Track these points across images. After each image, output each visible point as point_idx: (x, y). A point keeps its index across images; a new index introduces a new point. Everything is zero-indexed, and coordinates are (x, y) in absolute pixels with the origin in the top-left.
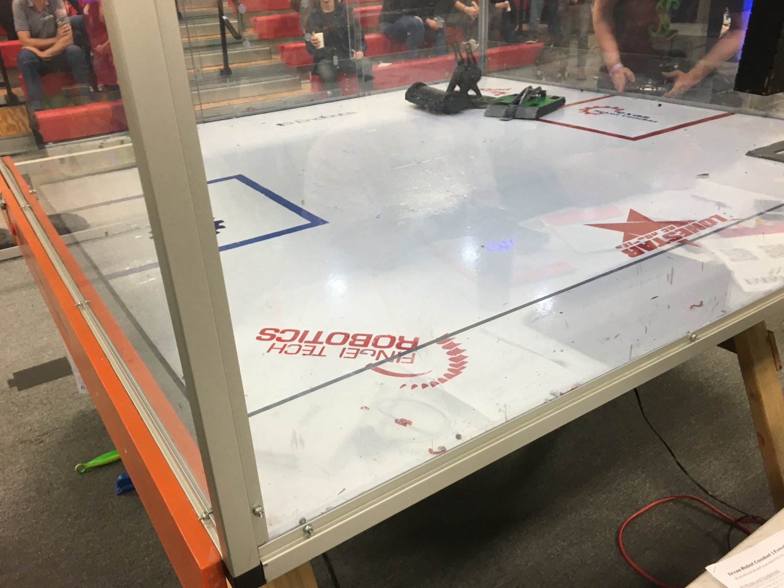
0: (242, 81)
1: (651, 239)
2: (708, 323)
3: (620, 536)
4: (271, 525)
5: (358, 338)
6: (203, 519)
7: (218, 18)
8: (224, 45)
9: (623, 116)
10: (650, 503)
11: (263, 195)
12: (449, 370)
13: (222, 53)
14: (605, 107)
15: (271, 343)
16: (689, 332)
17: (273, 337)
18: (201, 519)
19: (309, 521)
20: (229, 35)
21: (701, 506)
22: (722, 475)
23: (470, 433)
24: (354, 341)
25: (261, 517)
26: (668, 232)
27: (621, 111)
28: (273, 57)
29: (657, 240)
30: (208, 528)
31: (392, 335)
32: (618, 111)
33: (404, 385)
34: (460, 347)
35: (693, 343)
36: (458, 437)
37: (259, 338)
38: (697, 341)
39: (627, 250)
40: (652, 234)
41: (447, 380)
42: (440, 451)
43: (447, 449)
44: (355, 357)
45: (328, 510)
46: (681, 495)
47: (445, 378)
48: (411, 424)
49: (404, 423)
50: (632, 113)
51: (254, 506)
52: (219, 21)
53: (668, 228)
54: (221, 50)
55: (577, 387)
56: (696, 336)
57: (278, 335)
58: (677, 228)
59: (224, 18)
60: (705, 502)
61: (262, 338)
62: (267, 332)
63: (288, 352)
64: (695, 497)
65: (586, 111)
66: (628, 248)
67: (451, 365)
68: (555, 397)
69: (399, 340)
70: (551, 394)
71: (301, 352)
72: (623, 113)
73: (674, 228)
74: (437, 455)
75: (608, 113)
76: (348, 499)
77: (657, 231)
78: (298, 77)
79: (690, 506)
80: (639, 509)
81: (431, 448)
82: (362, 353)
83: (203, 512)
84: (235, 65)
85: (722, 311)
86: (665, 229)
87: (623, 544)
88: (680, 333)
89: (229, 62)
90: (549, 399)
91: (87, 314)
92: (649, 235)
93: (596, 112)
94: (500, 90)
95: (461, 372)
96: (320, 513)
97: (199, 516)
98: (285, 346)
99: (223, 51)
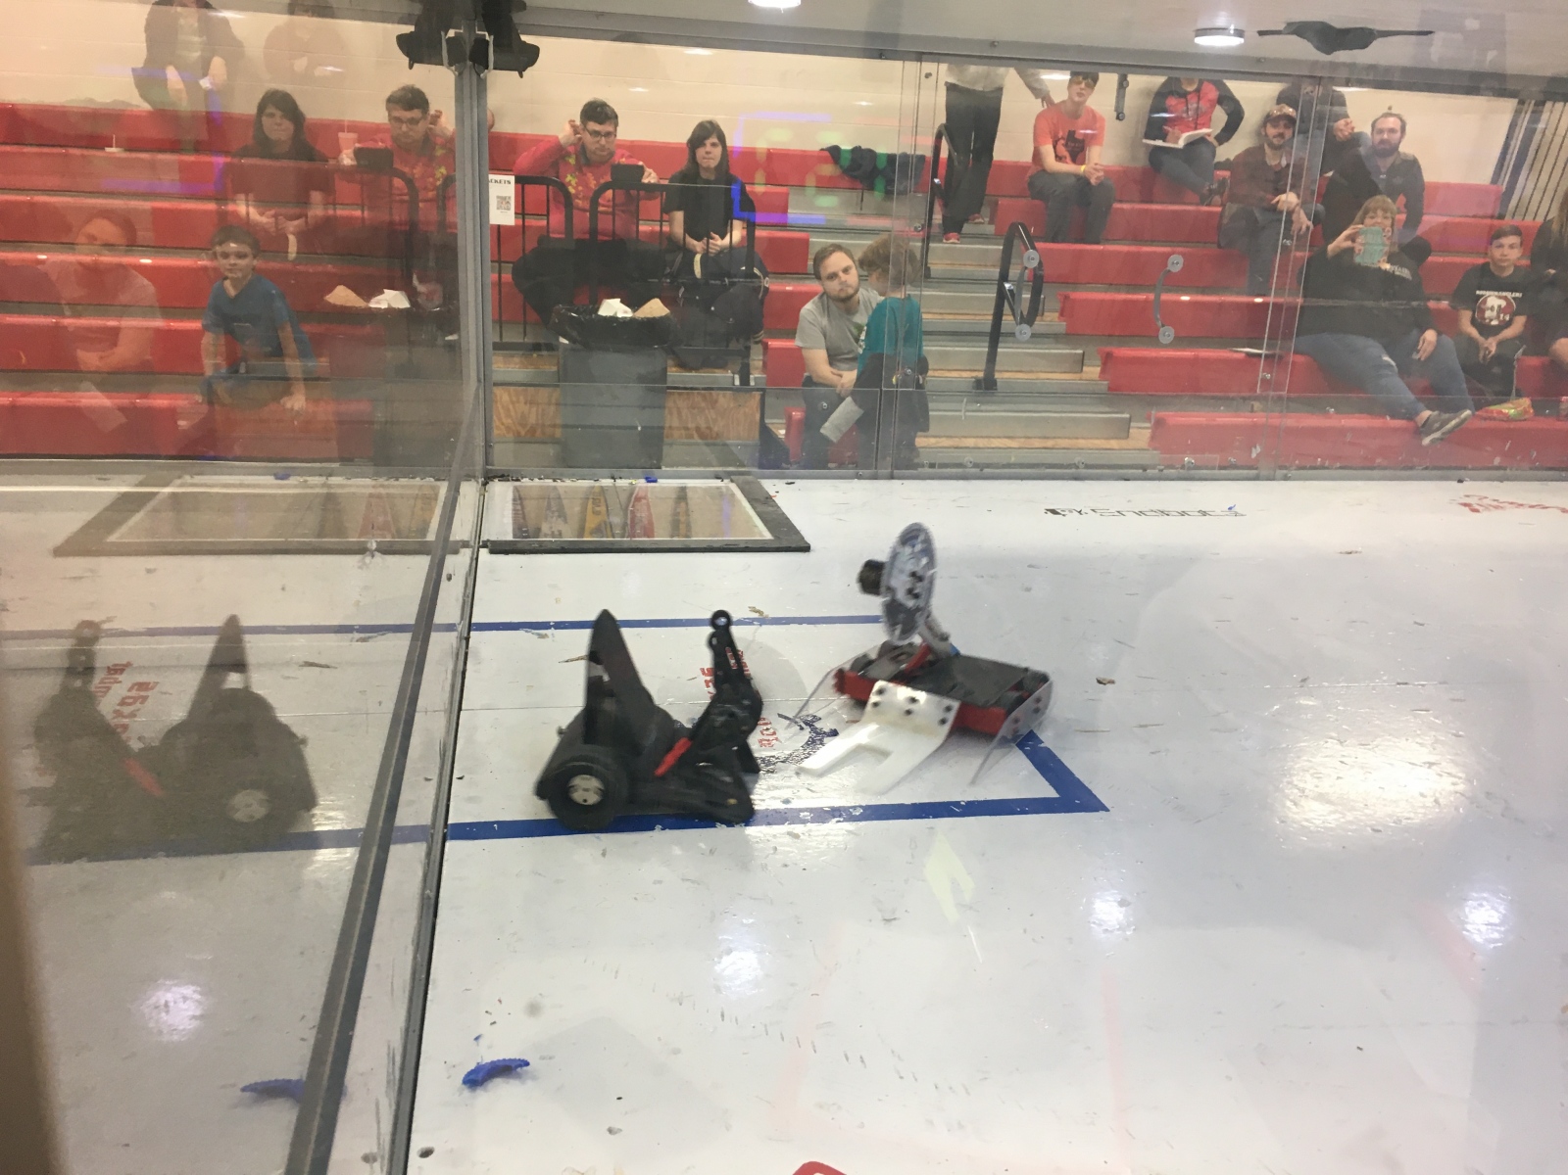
0: (1010, 406)
8: (995, 336)
13: (987, 350)
28: (1085, 368)
52: (996, 291)
59: (1007, 286)
99: (990, 347)
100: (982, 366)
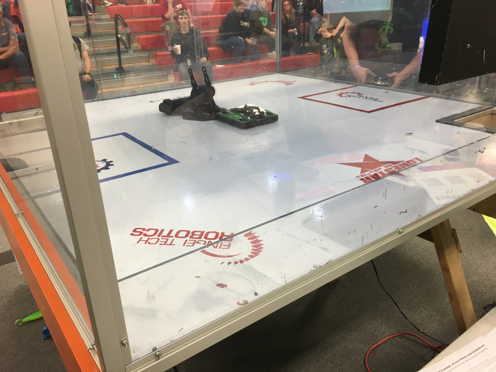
0: (131, 75)
1: (377, 172)
2: (410, 223)
3: (366, 360)
4: (134, 352)
5: (196, 233)
6: (90, 349)
7: (115, 36)
8: (119, 53)
9: (363, 98)
10: (385, 338)
11: (139, 145)
12: (252, 253)
13: (117, 58)
14: (352, 93)
15: (140, 237)
16: (398, 228)
17: (141, 233)
18: (89, 349)
19: (158, 349)
20: (122, 47)
21: (416, 339)
22: (429, 319)
23: (263, 291)
24: (193, 235)
25: (127, 346)
26: (387, 168)
27: (361, 95)
28: (150, 60)
29: (381, 173)
30: (93, 355)
31: (217, 231)
32: (360, 95)
33: (223, 263)
34: (259, 239)
35: (401, 235)
36: (256, 294)
37: (132, 234)
38: (403, 234)
39: (363, 178)
40: (378, 169)
41: (250, 259)
42: (244, 303)
43: (249, 302)
44: (193, 245)
45: (171, 342)
46: (404, 332)
47: (249, 258)
48: (226, 287)
49: (222, 286)
50: (369, 96)
51: (122, 340)
52: (116, 37)
53: (388, 165)
54: (117, 56)
55: (329, 262)
56: (403, 230)
57: (145, 232)
58: (393, 166)
59: (119, 36)
60: (419, 336)
61: (134, 234)
62: (137, 230)
63: (150, 243)
64: (413, 334)
65: (341, 95)
66: (363, 177)
67: (253, 250)
68: (316, 268)
69: (221, 234)
70: (314, 267)
71: (159, 243)
72: (363, 96)
73: (391, 166)
74: (242, 306)
75: (354, 96)
76: (184, 335)
77: (381, 167)
78: (166, 73)
79: (409, 339)
80: (378, 342)
81: (238, 301)
82: (197, 243)
83: (90, 345)
84: (126, 65)
85: (419, 215)
86: (386, 166)
87: (368, 365)
88: (393, 229)
89: (122, 63)
90: (312, 270)
91: (21, 220)
92: (376, 170)
93: (346, 96)
94: (289, 82)
95: (259, 254)
96: (166, 344)
97: (88, 347)
98: (149, 239)
99: (118, 57)
100: (118, 63)
